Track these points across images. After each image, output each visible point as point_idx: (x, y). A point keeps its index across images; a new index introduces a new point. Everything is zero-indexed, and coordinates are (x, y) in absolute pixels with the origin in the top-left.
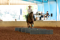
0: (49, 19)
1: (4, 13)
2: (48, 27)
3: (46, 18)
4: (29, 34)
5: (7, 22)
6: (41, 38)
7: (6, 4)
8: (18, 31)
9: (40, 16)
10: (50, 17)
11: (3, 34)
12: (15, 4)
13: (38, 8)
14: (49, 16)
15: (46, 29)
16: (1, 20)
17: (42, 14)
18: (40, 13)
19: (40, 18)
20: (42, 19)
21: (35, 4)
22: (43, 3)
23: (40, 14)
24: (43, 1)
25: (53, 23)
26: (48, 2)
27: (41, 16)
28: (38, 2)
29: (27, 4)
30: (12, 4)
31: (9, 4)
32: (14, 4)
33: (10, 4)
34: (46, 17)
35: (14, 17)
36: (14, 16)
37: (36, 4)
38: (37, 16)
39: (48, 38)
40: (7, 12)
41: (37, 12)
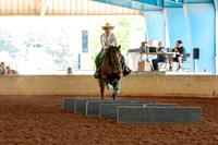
0: (188, 68)
1: (25, 46)
2: (183, 98)
3: (175, 64)
4: (114, 122)
5: (33, 77)
6: (156, 136)
7: (29, 14)
8: (73, 112)
9: (155, 57)
10: (190, 59)
11: (20, 122)
12: (64, 14)
13: (145, 28)
14: (188, 55)
15: (175, 106)
16: (14, 72)
17: (160, 49)
18: (155, 45)
19: (155, 63)
20: (163, 67)
21: (137, 12)
22: (165, 10)
23: (152, 50)
24: (165, 4)
25: (201, 83)
26: (185, 6)
27: (159, 55)
28: (147, 6)
29: (108, 12)
30: (53, 14)
31: (43, 13)
32: (59, 14)
33: (47, 14)
34: (176, 60)
35: (61, 62)
36: (60, 56)
37: (140, 14)
38: (144, 56)
39: (184, 137)
40: (33, 44)
41: (143, 44)
